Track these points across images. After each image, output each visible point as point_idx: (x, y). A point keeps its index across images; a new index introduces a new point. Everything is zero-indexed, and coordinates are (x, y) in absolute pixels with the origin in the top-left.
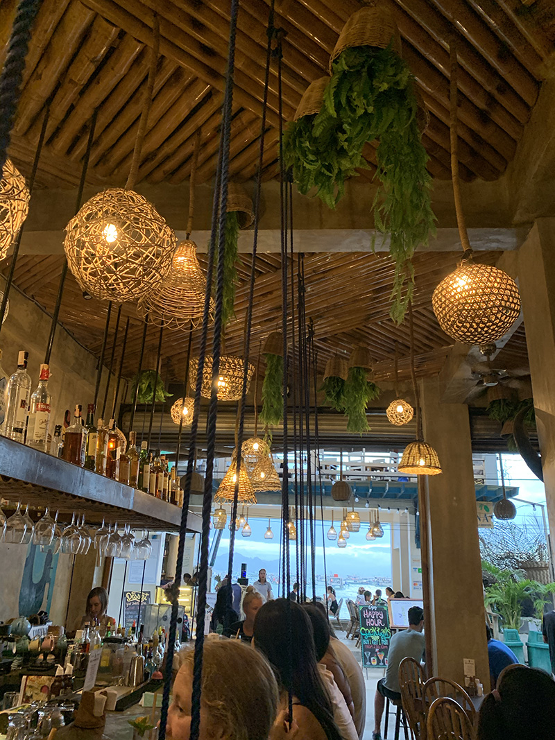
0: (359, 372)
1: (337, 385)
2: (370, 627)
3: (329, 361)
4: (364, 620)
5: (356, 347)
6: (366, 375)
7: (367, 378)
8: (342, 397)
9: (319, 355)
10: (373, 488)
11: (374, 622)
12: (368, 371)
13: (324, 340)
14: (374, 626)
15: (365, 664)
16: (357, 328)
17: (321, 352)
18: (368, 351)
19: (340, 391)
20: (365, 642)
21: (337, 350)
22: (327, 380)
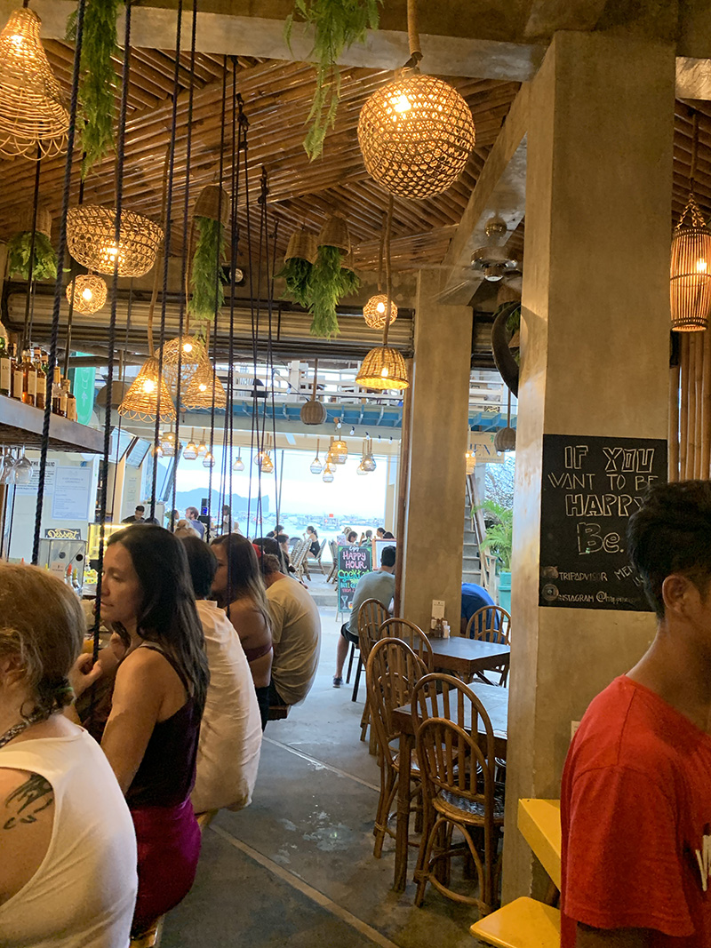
0: (331, 254)
1: (301, 271)
2: (349, 570)
3: (293, 236)
4: (343, 562)
5: (330, 217)
6: (342, 259)
7: (342, 263)
8: (308, 287)
9: (281, 227)
10: (364, 413)
11: (355, 564)
12: (344, 252)
13: (286, 203)
14: (355, 568)
15: (341, 608)
16: (329, 189)
17: (282, 222)
18: (344, 223)
19: (305, 278)
20: (342, 586)
21: (304, 221)
22: (289, 263)
